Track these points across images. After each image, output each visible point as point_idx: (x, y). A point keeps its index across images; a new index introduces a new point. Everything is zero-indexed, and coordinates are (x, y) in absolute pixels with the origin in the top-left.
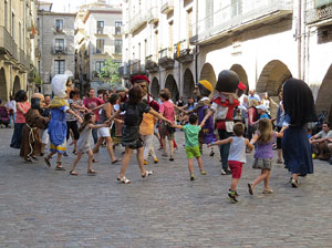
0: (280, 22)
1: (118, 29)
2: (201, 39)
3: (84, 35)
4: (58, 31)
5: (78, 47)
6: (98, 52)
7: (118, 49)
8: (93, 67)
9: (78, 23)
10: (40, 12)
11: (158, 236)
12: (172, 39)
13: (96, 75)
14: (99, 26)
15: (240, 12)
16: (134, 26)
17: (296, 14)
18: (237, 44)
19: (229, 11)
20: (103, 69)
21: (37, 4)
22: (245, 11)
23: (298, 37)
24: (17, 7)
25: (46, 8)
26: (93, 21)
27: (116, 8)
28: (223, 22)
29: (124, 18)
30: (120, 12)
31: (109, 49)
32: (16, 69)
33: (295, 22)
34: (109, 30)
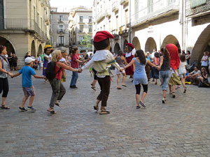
0: (173, 16)
1: (90, 20)
2: (132, 25)
3: (73, 23)
4: (61, 22)
5: (70, 29)
6: (80, 32)
7: (90, 30)
8: (78, 40)
9: (70, 17)
10: (51, 13)
11: (113, 123)
12: (117, 25)
13: (79, 43)
14: (80, 18)
15: (152, 11)
16: (98, 18)
17: (180, 12)
18: (151, 27)
19: (146, 10)
20: (83, 40)
21: (50, 8)
22: (154, 10)
23: (182, 23)
24: (40, 10)
25: (54, 11)
26: (77, 16)
27: (89, 9)
28: (144, 16)
29: (93, 15)
30: (91, 12)
31: (86, 30)
32: (39, 41)
33: (180, 16)
34: (86, 21)
